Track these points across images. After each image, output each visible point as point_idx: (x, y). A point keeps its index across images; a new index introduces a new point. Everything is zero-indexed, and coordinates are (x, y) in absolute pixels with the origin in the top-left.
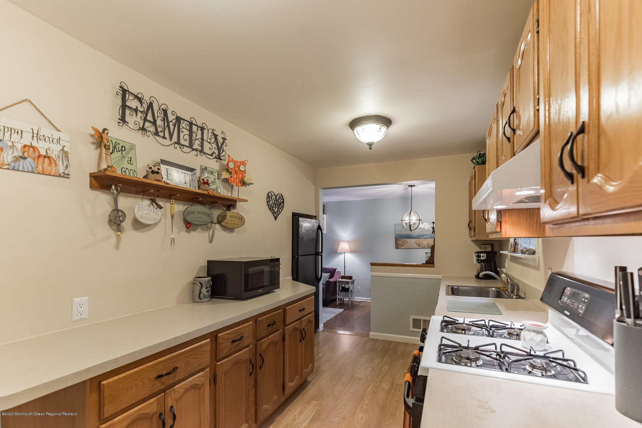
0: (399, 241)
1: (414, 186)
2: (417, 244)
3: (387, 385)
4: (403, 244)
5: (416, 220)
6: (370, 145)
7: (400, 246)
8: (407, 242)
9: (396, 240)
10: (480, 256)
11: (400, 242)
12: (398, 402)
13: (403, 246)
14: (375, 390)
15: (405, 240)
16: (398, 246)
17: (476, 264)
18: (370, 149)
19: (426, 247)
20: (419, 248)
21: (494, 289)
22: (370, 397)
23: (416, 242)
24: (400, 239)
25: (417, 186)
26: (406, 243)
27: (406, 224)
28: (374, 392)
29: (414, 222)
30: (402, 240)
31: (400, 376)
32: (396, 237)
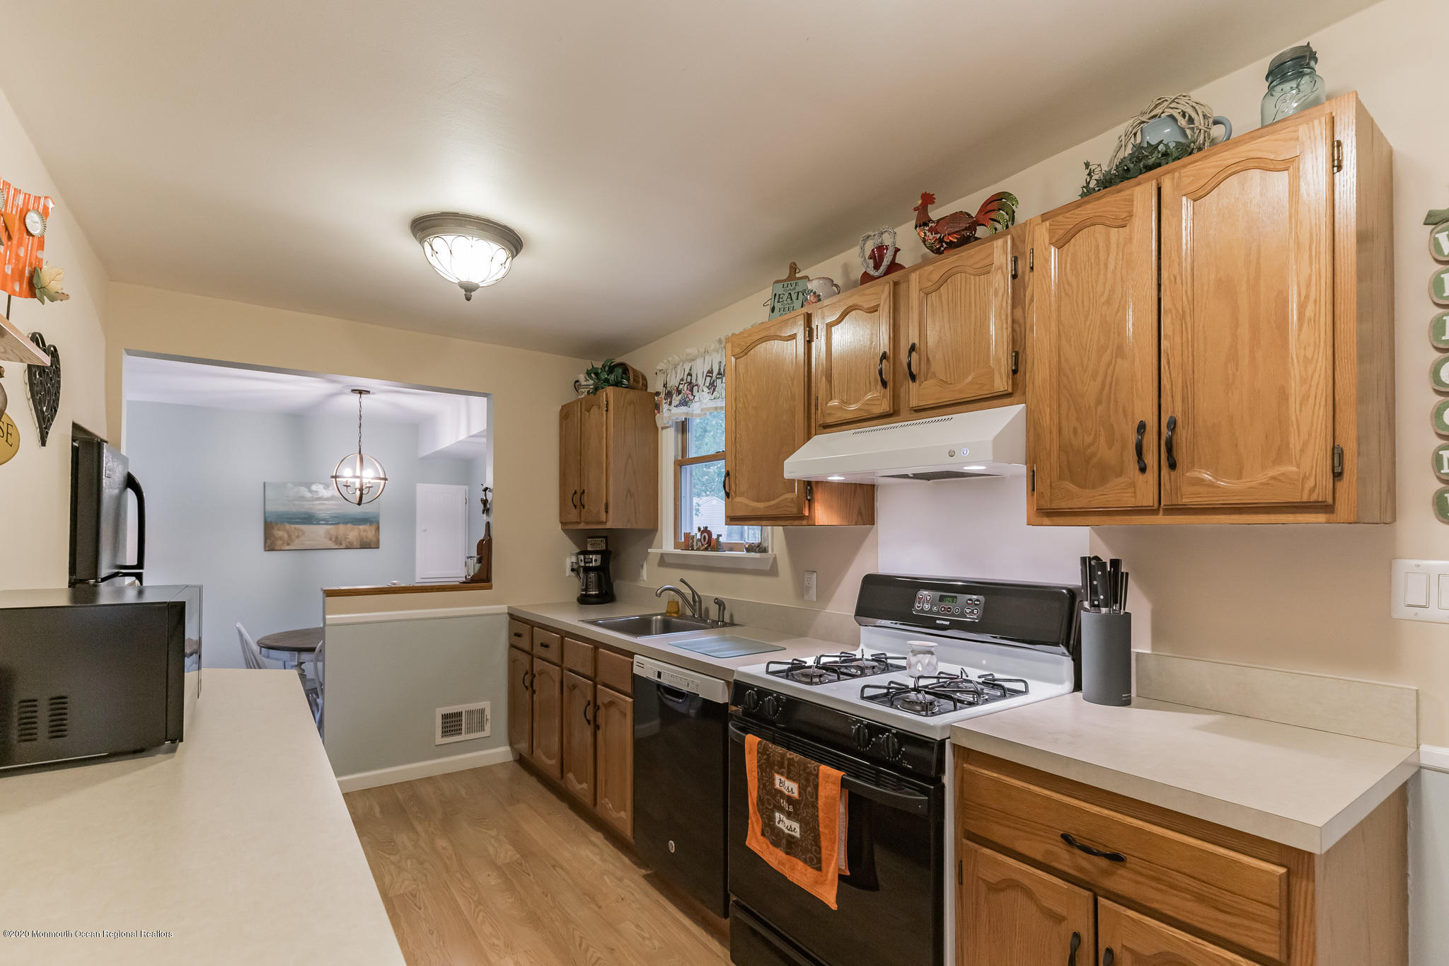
0: (278, 530)
1: (368, 392)
2: (331, 539)
3: (489, 875)
4: (289, 536)
5: (372, 479)
6: (469, 289)
7: (280, 542)
8: (303, 534)
9: (269, 526)
10: (592, 559)
11: (279, 533)
12: (549, 895)
13: (288, 544)
14: (476, 898)
15: (295, 529)
16: (273, 543)
17: (569, 576)
18: (468, 299)
19: (356, 544)
20: (336, 547)
21: (659, 617)
22: (483, 917)
23: (328, 532)
24: (279, 526)
25: (374, 393)
26: (298, 537)
27: (347, 486)
28: (479, 903)
29: (369, 483)
30: (288, 526)
31: (494, 847)
32: (269, 520)
